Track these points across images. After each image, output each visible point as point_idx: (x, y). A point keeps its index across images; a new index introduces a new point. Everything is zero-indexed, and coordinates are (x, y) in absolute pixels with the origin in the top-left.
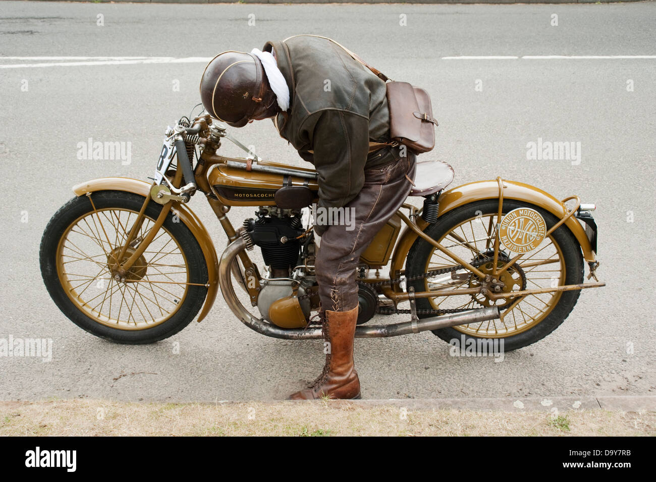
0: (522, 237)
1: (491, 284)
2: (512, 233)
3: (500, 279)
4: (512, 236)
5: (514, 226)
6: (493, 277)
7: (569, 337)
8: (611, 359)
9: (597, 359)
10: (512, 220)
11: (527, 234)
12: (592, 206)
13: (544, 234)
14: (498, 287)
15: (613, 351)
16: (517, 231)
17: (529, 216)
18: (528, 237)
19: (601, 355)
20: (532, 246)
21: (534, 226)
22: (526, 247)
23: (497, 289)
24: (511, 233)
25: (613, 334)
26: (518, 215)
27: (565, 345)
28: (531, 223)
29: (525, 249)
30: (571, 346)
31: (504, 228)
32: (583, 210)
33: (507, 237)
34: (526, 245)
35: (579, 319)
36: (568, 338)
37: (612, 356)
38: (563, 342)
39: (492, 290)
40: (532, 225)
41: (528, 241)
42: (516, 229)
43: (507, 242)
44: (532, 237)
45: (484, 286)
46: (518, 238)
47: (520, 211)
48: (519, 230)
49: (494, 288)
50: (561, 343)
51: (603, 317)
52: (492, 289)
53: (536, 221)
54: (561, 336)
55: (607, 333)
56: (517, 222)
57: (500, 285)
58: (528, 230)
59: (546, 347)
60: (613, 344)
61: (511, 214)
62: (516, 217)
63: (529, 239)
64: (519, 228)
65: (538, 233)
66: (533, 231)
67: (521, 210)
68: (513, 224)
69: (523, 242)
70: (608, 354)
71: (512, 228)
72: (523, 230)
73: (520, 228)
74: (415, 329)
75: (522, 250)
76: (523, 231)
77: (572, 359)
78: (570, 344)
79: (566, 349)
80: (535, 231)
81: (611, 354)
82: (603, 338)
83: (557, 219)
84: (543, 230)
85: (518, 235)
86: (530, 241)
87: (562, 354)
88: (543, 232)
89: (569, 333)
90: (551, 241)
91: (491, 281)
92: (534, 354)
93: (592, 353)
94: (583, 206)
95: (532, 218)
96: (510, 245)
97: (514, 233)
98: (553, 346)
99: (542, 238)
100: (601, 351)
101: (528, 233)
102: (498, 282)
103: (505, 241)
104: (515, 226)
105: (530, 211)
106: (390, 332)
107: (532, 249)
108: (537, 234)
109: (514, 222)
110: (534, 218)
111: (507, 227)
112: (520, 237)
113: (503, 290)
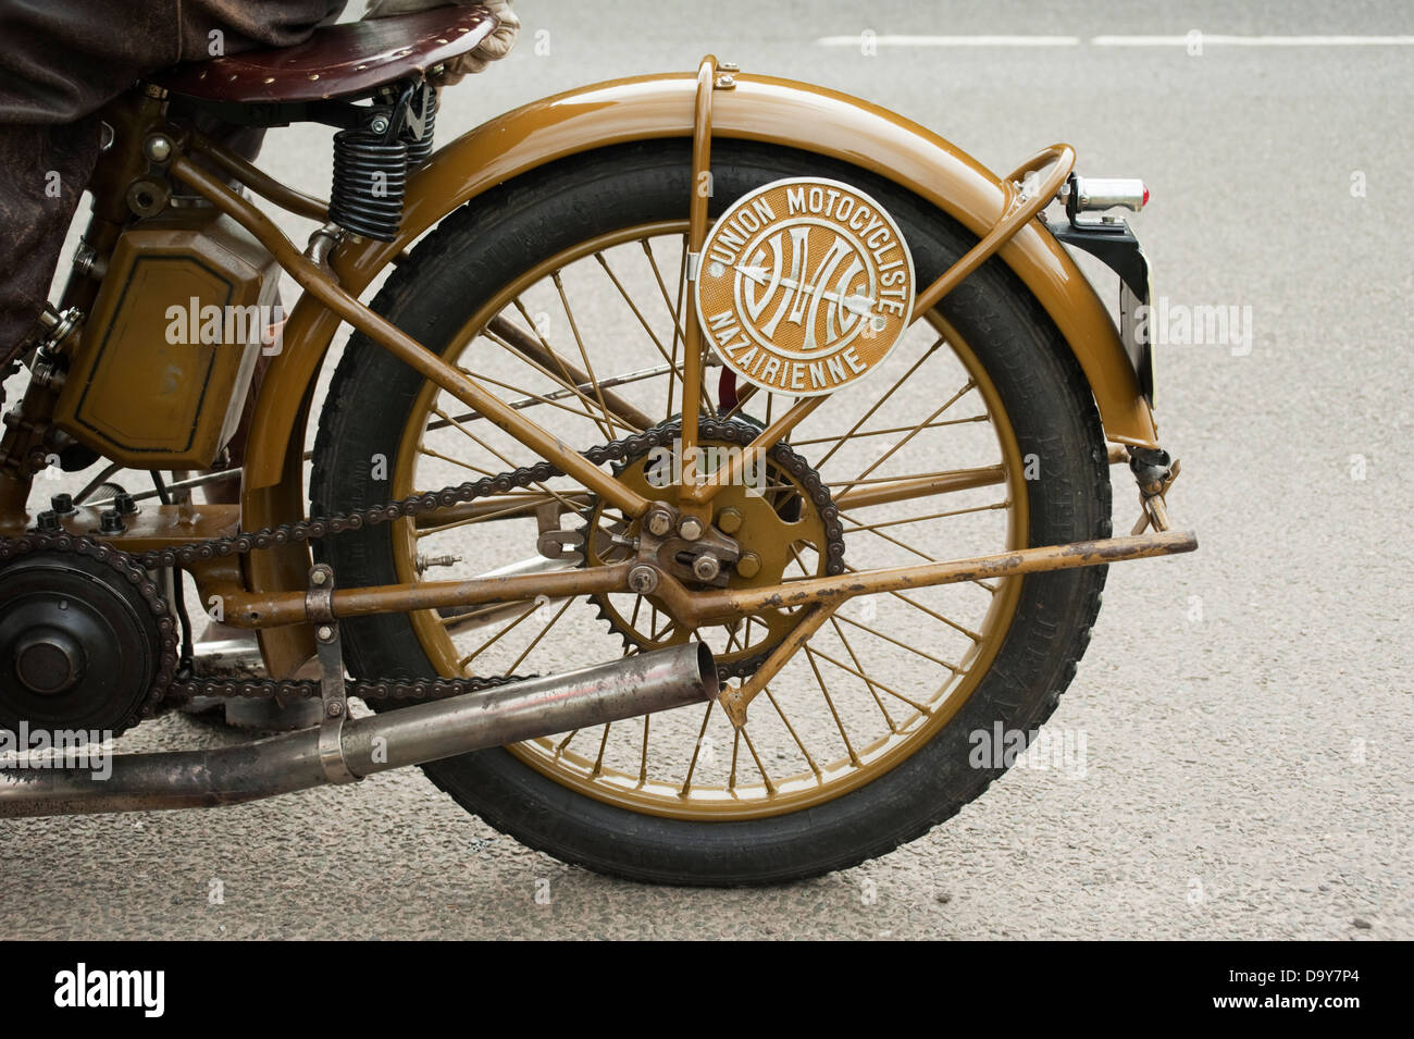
0: (804, 318)
1: (676, 547)
2: (757, 298)
3: (716, 523)
4: (755, 311)
5: (763, 264)
6: (684, 511)
7: (1120, 831)
8: (1302, 918)
9: (1235, 916)
10: (754, 234)
11: (824, 301)
12: (1132, 188)
13: (906, 302)
14: (709, 560)
15: (1313, 887)
16: (781, 288)
17: (833, 218)
18: (830, 314)
19: (1255, 901)
20: (850, 361)
21: (856, 266)
22: (826, 367)
23: (705, 570)
24: (750, 294)
25: (1319, 821)
26: (783, 213)
27: (1099, 862)
28: (845, 249)
29: (821, 375)
30: (1127, 869)
31: (717, 271)
32: (1090, 208)
33: (736, 314)
34: (823, 353)
35: (1173, 766)
36: (1115, 837)
37: (1308, 909)
38: (1093, 851)
39: (684, 574)
40: (847, 260)
41: (832, 336)
42: (775, 279)
43: (737, 337)
44: (852, 318)
45: (644, 555)
46: (784, 320)
47: (790, 192)
48: (790, 283)
49: (690, 564)
50: (1085, 853)
51: (1280, 762)
52: (683, 571)
53: (864, 240)
54: (1086, 826)
55: (1294, 818)
56: (776, 242)
57: (718, 552)
58: (831, 285)
59: (1011, 869)
60: (1317, 858)
61: (748, 204)
62: (771, 222)
63: (838, 328)
64: (786, 272)
65: (879, 296)
66: (851, 290)
67: (795, 187)
68: (761, 255)
69: (810, 339)
70: (1291, 897)
71: (756, 272)
72: (807, 281)
73: (795, 269)
74: (333, 762)
75: (807, 379)
76: (809, 289)
77: (1123, 916)
78: (1124, 859)
79: (1102, 878)
80: (861, 287)
81: (1305, 898)
82: (1270, 837)
83: (962, 234)
84: (898, 285)
85: (784, 305)
86: (842, 336)
87: (1081, 898)
88: (902, 293)
89: (1123, 818)
90: (936, 337)
91: (675, 529)
92: (956, 899)
93: (1217, 893)
94: (1088, 188)
95: (845, 223)
96: (752, 353)
97: (765, 300)
98: (1045, 865)
99: (896, 321)
100: (1258, 885)
101: (829, 295)
102: (705, 534)
103: (726, 336)
104: (768, 261)
105: (834, 194)
106: (224, 778)
107: (853, 375)
108: (871, 301)
109: (765, 244)
110: (855, 226)
111: (731, 269)
112: (795, 317)
113: (733, 573)
